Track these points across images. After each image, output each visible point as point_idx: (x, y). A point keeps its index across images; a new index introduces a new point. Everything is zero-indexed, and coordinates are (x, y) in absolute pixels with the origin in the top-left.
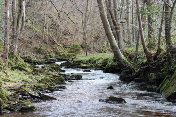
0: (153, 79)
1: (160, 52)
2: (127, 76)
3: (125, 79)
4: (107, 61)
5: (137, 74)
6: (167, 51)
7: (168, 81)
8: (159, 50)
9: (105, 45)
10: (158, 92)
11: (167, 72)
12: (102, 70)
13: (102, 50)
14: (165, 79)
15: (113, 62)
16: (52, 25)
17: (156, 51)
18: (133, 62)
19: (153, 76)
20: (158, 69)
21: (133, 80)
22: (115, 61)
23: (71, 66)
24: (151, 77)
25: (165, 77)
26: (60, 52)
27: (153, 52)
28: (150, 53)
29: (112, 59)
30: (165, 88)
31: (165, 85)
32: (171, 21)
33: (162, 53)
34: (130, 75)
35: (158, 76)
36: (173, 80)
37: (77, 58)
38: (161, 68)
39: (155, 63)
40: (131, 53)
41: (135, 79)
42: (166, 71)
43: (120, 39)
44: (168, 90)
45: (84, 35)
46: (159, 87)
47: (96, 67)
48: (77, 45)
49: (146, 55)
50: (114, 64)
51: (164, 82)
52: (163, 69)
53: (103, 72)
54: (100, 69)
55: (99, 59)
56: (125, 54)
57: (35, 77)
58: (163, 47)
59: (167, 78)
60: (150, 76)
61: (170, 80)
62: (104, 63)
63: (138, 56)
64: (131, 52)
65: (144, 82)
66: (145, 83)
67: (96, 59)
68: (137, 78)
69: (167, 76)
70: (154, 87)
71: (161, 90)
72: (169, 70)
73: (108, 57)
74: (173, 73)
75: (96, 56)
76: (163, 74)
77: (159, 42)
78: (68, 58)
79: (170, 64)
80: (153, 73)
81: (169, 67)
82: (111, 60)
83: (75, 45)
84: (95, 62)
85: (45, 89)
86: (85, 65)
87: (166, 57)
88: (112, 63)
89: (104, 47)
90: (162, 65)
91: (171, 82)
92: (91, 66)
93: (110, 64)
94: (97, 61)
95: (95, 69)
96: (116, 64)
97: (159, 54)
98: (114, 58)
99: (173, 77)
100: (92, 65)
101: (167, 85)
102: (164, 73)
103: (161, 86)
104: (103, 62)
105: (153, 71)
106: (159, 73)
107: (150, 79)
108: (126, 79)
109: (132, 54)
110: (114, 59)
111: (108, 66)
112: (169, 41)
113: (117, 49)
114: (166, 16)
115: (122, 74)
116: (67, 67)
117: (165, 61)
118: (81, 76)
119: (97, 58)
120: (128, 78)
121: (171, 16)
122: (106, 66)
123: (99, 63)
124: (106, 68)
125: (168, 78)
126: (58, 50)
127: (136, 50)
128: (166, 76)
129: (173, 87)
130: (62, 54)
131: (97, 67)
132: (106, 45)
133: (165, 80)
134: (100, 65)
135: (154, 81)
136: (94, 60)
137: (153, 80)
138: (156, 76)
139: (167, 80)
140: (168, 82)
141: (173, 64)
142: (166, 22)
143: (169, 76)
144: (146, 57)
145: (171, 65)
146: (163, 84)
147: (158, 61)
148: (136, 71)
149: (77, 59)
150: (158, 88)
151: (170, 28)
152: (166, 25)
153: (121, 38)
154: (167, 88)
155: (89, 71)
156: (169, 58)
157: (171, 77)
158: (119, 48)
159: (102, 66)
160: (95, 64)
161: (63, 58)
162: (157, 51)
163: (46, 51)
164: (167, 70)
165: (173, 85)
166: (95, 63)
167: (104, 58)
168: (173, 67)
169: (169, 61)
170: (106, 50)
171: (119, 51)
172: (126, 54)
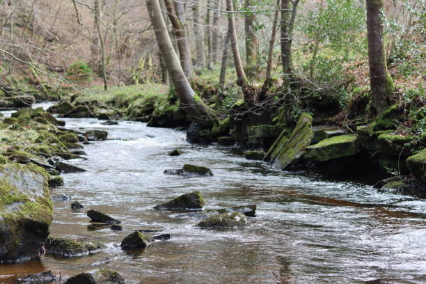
0: (256, 136)
1: (271, 85)
2: (202, 134)
3: (196, 140)
4: (154, 103)
5: (223, 130)
6: (285, 84)
7: (285, 139)
8: (269, 82)
9: (140, 65)
10: (267, 159)
11: (284, 124)
12: (143, 121)
13: (135, 77)
14: (280, 136)
15: (168, 103)
16: (20, 19)
17: (263, 83)
18: (214, 105)
19: (257, 130)
20: (266, 117)
21: (216, 140)
22: (172, 101)
23: (74, 112)
24: (253, 133)
25: (280, 132)
26: (40, 80)
27: (258, 85)
28: (250, 86)
29: (166, 97)
30: (279, 152)
31: (280, 147)
32: (291, 28)
33: (274, 87)
34: (208, 131)
35: (266, 131)
36: (295, 136)
37: (84, 95)
38: (273, 115)
39: (263, 105)
40: (209, 86)
41: (220, 138)
42: (282, 121)
43: (186, 56)
44: (286, 155)
45: (95, 41)
46: (269, 151)
47: (128, 114)
48: (82, 65)
49: (243, 90)
50: (170, 108)
51: (278, 141)
52: (277, 118)
53: (147, 126)
54: (137, 120)
55: (135, 98)
56: (196, 86)
57: (18, 134)
58: (278, 75)
59: (284, 134)
60: (251, 131)
61: (289, 138)
62: (148, 106)
63: (225, 93)
64: (209, 83)
65: (238, 144)
66: (239, 147)
67: (127, 98)
68: (223, 138)
69: (285, 130)
70: (258, 152)
71: (273, 156)
72: (287, 120)
73: (156, 95)
74: (295, 124)
75: (128, 92)
76: (276, 127)
77: (269, 66)
78: (59, 96)
79: (289, 108)
80: (256, 125)
81: (288, 113)
82: (162, 100)
83: (80, 66)
84: (126, 104)
85: (53, 155)
86: (103, 111)
87: (282, 95)
88: (166, 107)
89: (139, 69)
90: (274, 110)
91: (291, 141)
92: (118, 113)
93: (162, 108)
94: (131, 101)
95: (128, 120)
96: (175, 108)
97: (267, 90)
98: (169, 95)
99: (295, 131)
100: (120, 111)
101: (283, 146)
102: (278, 124)
103: (273, 149)
104: (144, 104)
105: (257, 121)
106: (269, 125)
107: (252, 137)
108: (200, 139)
109: (210, 88)
110: (171, 99)
111: (158, 113)
112: (288, 65)
113: (181, 77)
114: (283, 17)
115: (192, 128)
116: (62, 115)
117: (281, 102)
118: (107, 134)
119: (130, 97)
120: (204, 137)
121: (293, 18)
122: (154, 112)
123: (135, 107)
124: (154, 118)
125: (286, 134)
126: (35, 77)
127: (221, 79)
128: (282, 130)
129: (295, 149)
130: (45, 86)
131: (131, 115)
132: (143, 65)
133: (279, 138)
134: (138, 111)
135: (257, 142)
136: (124, 99)
137: (257, 139)
138: (263, 130)
139: (284, 137)
140: (285, 142)
141: (295, 109)
142: (284, 30)
143: (288, 131)
144: (243, 95)
145: (291, 110)
146: (276, 146)
147: (269, 102)
148: (221, 123)
149: (85, 97)
150: (266, 154)
151: (291, 41)
152: (283, 36)
153: (188, 54)
154: (285, 152)
155: (116, 123)
156: (288, 97)
157: (291, 132)
158: (187, 75)
159: (143, 112)
160: (126, 110)
161: (48, 94)
162: (265, 83)
163: (9, 77)
164: (285, 119)
165: (294, 147)
166: (127, 106)
167: (146, 96)
168: (295, 114)
169: (288, 102)
170: (145, 78)
171: (185, 81)
172: (199, 88)
